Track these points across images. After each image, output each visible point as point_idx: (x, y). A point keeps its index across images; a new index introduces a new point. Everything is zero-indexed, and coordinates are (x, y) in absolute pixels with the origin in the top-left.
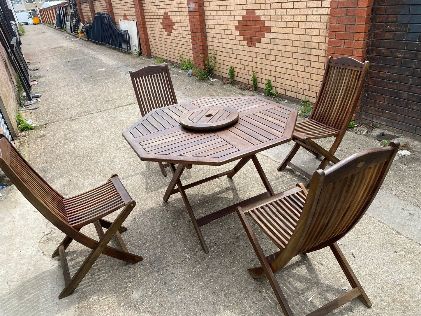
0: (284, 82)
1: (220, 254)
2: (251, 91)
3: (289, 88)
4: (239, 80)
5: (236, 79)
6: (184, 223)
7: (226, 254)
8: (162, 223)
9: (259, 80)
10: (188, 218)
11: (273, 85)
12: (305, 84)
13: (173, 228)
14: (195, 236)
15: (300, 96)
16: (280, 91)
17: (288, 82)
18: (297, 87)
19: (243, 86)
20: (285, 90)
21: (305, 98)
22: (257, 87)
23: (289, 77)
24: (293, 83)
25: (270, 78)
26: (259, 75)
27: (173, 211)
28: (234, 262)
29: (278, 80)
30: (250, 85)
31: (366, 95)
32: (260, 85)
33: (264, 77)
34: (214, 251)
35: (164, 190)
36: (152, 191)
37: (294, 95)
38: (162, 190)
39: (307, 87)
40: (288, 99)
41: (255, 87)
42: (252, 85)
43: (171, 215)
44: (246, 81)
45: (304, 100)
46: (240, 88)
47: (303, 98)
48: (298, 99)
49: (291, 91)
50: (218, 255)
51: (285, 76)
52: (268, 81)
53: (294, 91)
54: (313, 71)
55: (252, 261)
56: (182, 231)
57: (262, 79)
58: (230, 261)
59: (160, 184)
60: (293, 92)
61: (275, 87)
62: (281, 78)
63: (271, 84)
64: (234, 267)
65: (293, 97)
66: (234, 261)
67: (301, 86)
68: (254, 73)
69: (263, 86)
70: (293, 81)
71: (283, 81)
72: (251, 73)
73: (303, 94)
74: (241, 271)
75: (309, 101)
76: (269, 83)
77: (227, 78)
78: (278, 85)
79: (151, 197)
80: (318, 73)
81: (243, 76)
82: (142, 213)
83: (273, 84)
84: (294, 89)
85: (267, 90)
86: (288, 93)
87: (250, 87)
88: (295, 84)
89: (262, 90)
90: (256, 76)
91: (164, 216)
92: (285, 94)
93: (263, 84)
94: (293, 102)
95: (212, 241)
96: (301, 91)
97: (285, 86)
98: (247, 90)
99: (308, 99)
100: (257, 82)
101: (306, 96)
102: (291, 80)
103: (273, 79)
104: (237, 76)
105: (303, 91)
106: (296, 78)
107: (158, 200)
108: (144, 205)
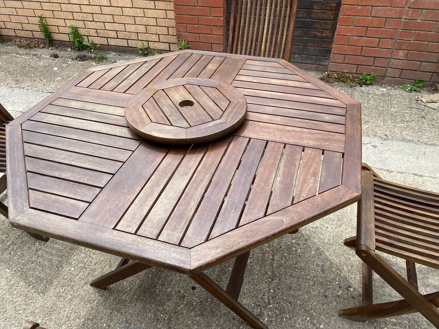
0: (101, 27)
1: (282, 318)
2: (44, 47)
3: (113, 34)
4: (11, 33)
5: (4, 32)
6: (179, 306)
7: (289, 312)
9: (54, 29)
10: (173, 293)
11: (82, 34)
12: (137, 24)
14: (220, 316)
15: (132, 44)
16: (98, 41)
17: (108, 26)
18: (125, 31)
19: (24, 42)
20: (105, 37)
21: (142, 45)
22: (53, 40)
23: (109, 18)
24: (116, 27)
25: (75, 24)
26: (50, 22)
27: (135, 297)
28: (312, 317)
29: (90, 25)
30: (36, 38)
32: (56, 37)
33: (61, 23)
34: (271, 319)
35: (73, 269)
36: (51, 283)
37: (124, 43)
38: (70, 270)
39: (142, 29)
40: (114, 50)
41: (49, 41)
42: (43, 38)
43: (139, 305)
44: (27, 34)
45: (141, 47)
46: (20, 47)
47: (139, 45)
48: (131, 47)
49: (117, 38)
50: (282, 320)
51: (102, 18)
52: (73, 29)
53: (122, 38)
54: (148, 5)
56: (189, 322)
57: (58, 26)
58: (306, 319)
59: (51, 260)
60: (119, 39)
61: (88, 36)
62: (93, 21)
63: (78, 33)
64: (320, 324)
65: (123, 46)
66: (309, 314)
67: (132, 28)
68: (40, 19)
69: (65, 38)
70: (116, 23)
71: (99, 26)
72: (36, 20)
73: (138, 40)
74: (333, 322)
75: (149, 47)
76: (75, 32)
78: (93, 33)
79: (62, 296)
80: (155, 7)
81: (18, 26)
83: (82, 32)
84: (121, 35)
85: (76, 43)
86: (112, 42)
87: (39, 42)
88: (121, 27)
89: (64, 44)
90: (46, 24)
91: (129, 317)
92: (106, 44)
93: (63, 34)
94: (123, 53)
95: (251, 305)
96: (134, 36)
97: (105, 32)
98: (36, 47)
99: (147, 45)
100: (50, 33)
101: (143, 42)
102: (113, 22)
103: (80, 24)
104: (6, 28)
105: (137, 36)
106: (121, 18)
107: (83, 294)
108: (62, 322)
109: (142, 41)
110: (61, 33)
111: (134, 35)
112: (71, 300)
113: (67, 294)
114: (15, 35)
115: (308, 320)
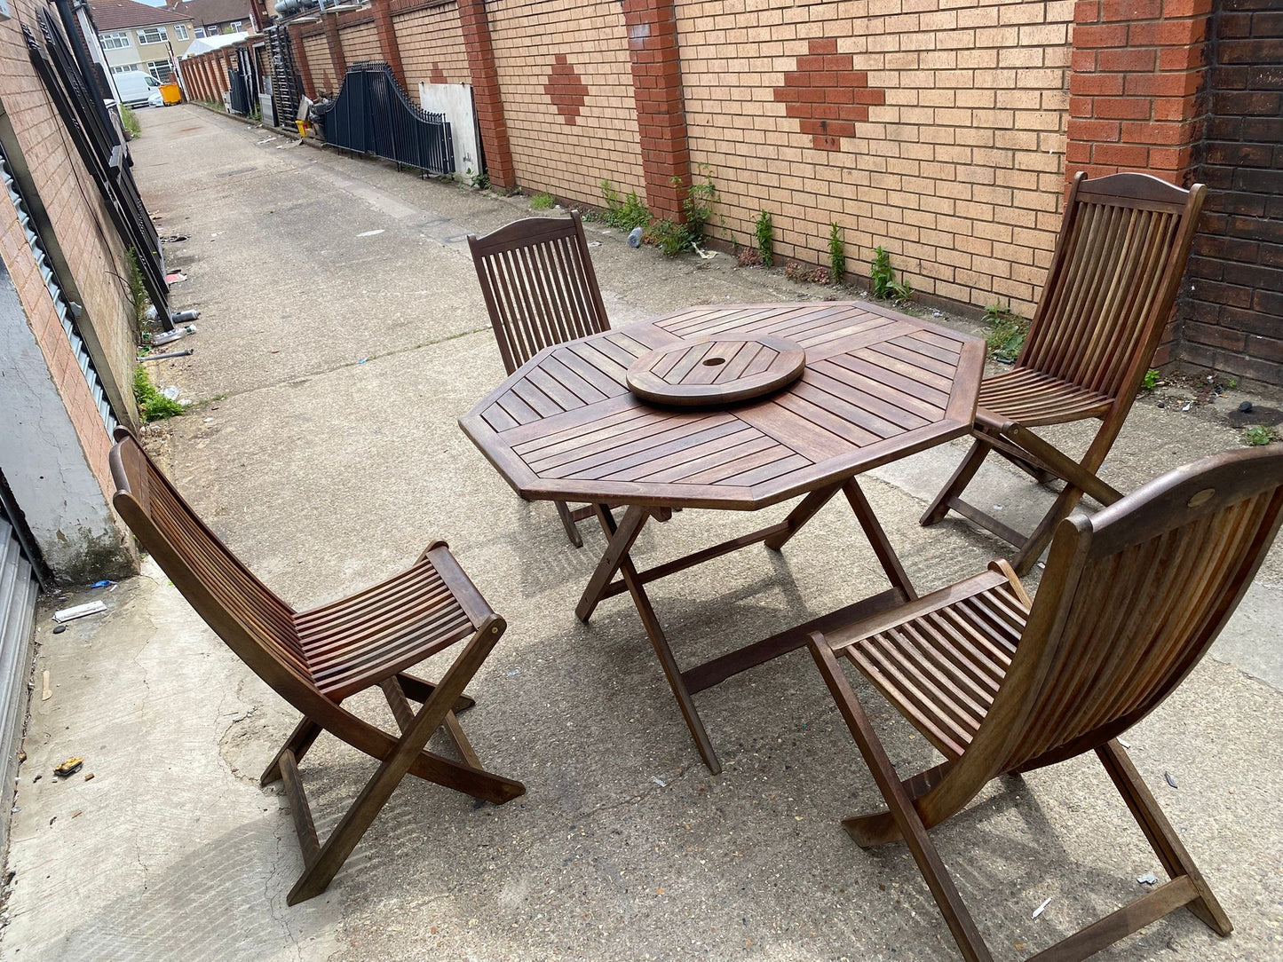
0: (929, 256)
1: (755, 775)
2: (826, 283)
3: (947, 273)
4: (788, 251)
5: (780, 249)
6: (643, 686)
7: (772, 776)
8: (578, 685)
9: (851, 251)
10: (652, 670)
11: (894, 266)
12: (996, 258)
13: (610, 700)
14: (679, 724)
15: (979, 298)
16: (917, 283)
17: (943, 256)
18: (971, 270)
19: (801, 269)
20: (932, 278)
21: (996, 303)
22: (845, 272)
23: (946, 240)
24: (956, 258)
25: (887, 245)
26: (851, 236)
27: (607, 650)
28: (799, 800)
29: (911, 249)
30: (822, 266)
31: (1193, 288)
32: (853, 266)
33: (865, 240)
34: (737, 767)
35: (575, 588)
36: (542, 590)
37: (961, 294)
38: (572, 587)
39: (1002, 268)
40: (942, 307)
41: (838, 272)
42: (831, 265)
43: (603, 659)
44: (809, 256)
45: (992, 309)
46: (791, 278)
47: (991, 303)
48: (975, 305)
49: (953, 283)
50: (750, 778)
51: (932, 237)
52: (880, 254)
53: (962, 283)
54: (1022, 218)
55: (855, 795)
56: (636, 707)
57: (859, 246)
58: (787, 798)
59: (564, 568)
60: (957, 284)
61: (903, 271)
62: (918, 242)
63: (889, 262)
64: (800, 816)
65: (960, 301)
66: (798, 796)
67: (983, 265)
68: (835, 230)
69: (865, 270)
70: (957, 250)
71: (927, 252)
72: (827, 231)
73: (991, 292)
74: (822, 825)
75: (1009, 310)
76: (884, 260)
77: (751, 247)
78: (912, 265)
79: (540, 608)
80: (1036, 225)
81: (801, 240)
82: (514, 654)
83: (896, 261)
84: (962, 276)
85: (876, 281)
86: (943, 290)
87: (822, 273)
88: (964, 261)
89: (862, 281)
90: (841, 239)
91: (581, 664)
92: (932, 292)
93: (864, 261)
94: (957, 315)
95: (730, 738)
96: (984, 283)
97: (934, 267)
98: (815, 282)
99: (1007, 305)
100: (845, 257)
101: (1000, 297)
102: (952, 247)
103: (895, 246)
104: (783, 242)
105: (990, 282)
106: (967, 241)
107: (561, 617)
108: (518, 632)
109: (997, 296)
110: (862, 261)
111: (985, 279)
112: (544, 616)
113: (546, 609)
114: (792, 255)
115: (788, 801)
